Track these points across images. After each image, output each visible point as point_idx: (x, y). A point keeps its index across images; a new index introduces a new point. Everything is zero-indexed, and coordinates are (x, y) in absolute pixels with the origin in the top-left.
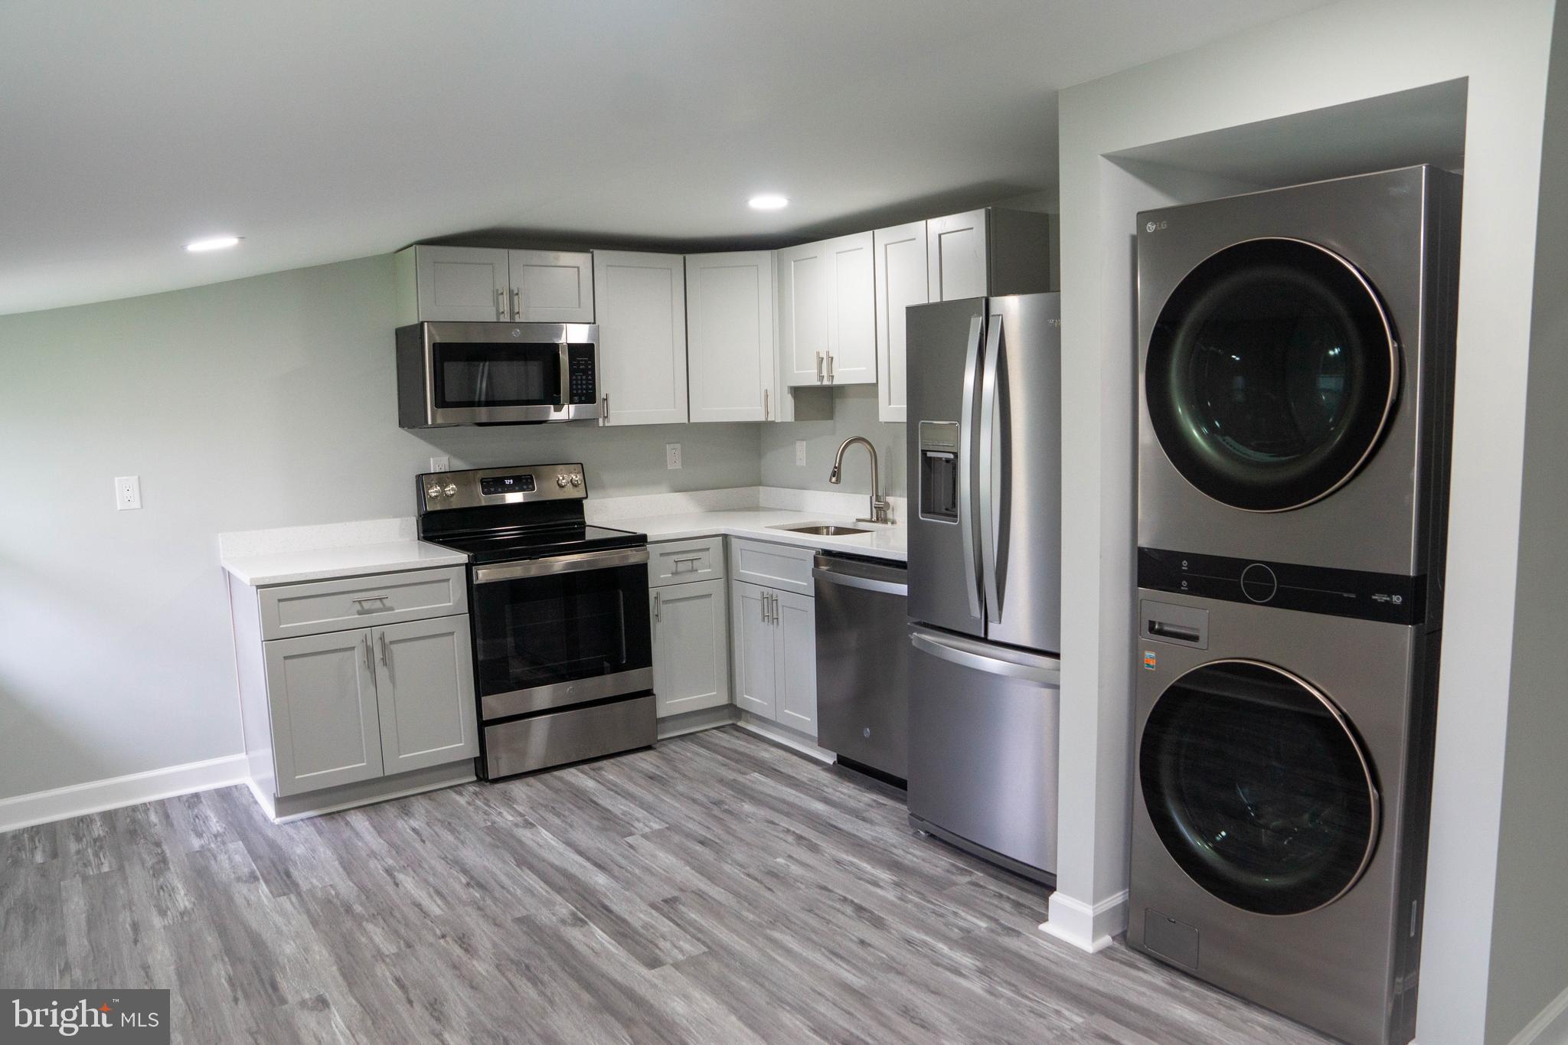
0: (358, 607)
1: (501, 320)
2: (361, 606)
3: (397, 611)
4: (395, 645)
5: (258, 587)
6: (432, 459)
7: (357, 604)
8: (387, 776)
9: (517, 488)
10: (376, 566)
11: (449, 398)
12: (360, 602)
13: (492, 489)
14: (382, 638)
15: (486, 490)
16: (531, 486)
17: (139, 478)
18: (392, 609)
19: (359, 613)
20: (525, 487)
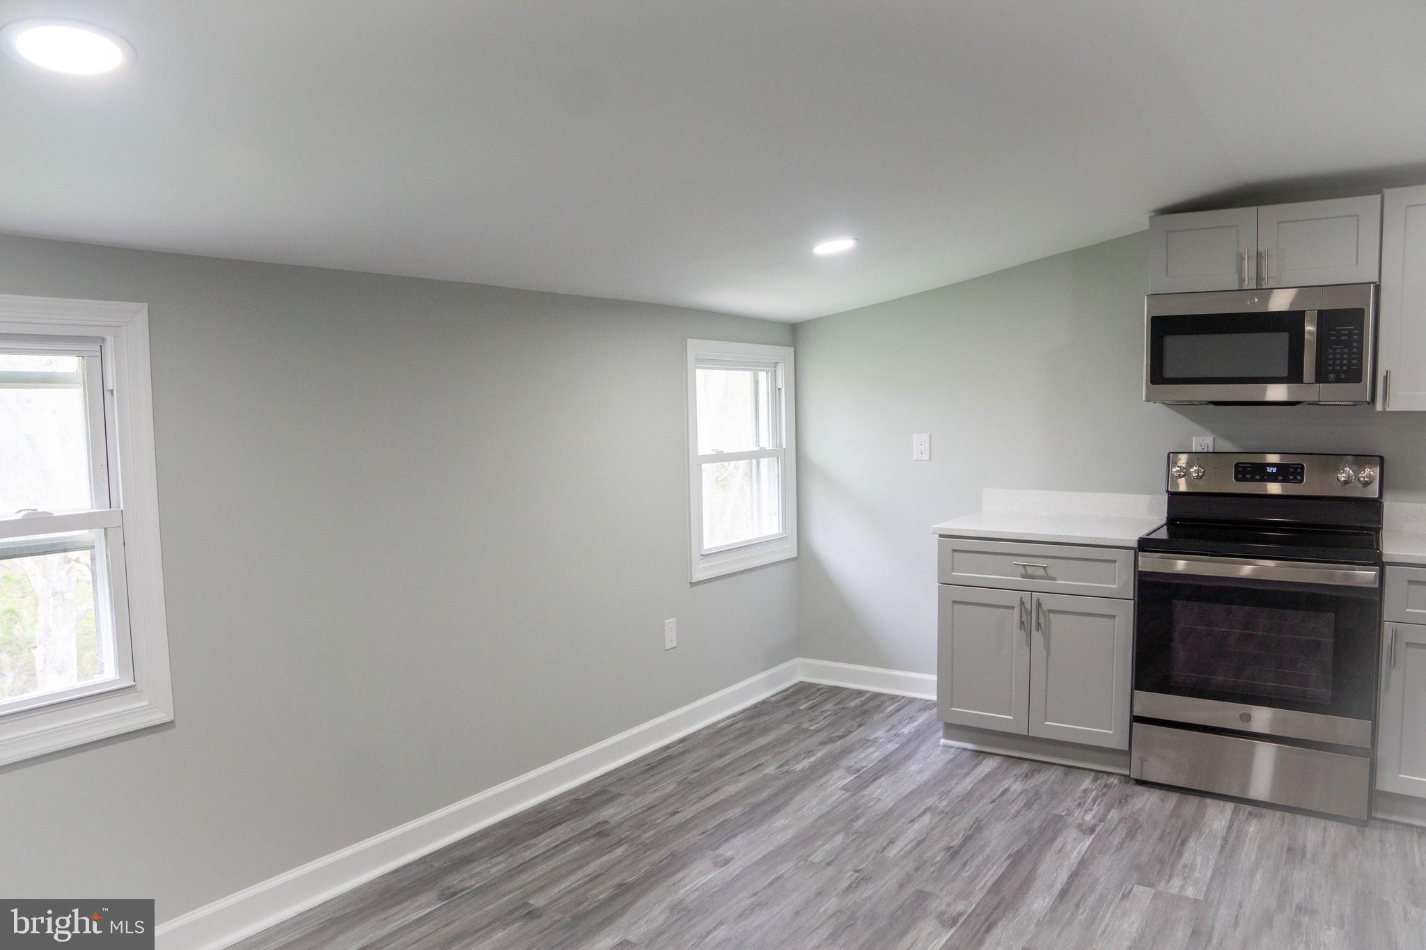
0: (1022, 570)
1: (1245, 288)
2: (1026, 571)
3: (1058, 582)
4: (1053, 615)
5: (941, 536)
6: (1194, 438)
7: (1022, 568)
8: (1031, 737)
9: (1280, 478)
10: (1041, 535)
11: (1168, 373)
12: (1024, 566)
13: (1248, 476)
14: (1039, 605)
15: (1240, 476)
16: (1299, 477)
17: (930, 436)
18: (1054, 579)
19: (1023, 576)
20: (1291, 477)
